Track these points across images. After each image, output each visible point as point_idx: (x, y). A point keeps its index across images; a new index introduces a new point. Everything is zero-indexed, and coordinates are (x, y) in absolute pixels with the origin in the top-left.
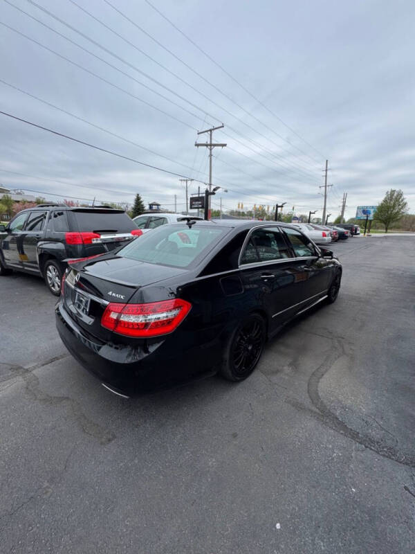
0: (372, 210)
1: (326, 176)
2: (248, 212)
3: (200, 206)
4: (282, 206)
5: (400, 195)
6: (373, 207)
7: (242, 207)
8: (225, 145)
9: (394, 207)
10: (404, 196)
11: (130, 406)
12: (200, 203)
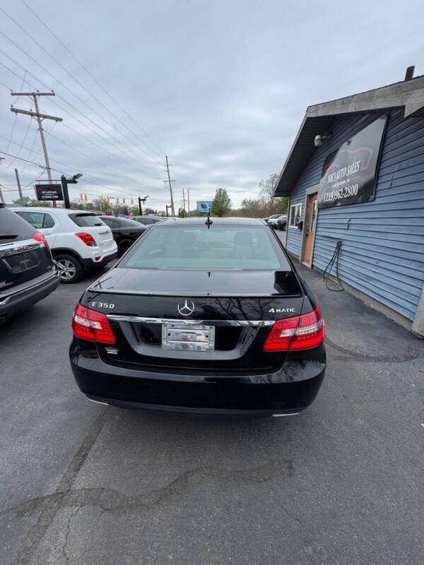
0: (207, 205)
1: (168, 171)
2: (87, 205)
3: (57, 197)
4: (144, 200)
5: (225, 192)
6: (208, 202)
7: (86, 199)
8: (60, 120)
9: (223, 202)
10: (228, 193)
11: (259, 431)
12: (55, 192)
